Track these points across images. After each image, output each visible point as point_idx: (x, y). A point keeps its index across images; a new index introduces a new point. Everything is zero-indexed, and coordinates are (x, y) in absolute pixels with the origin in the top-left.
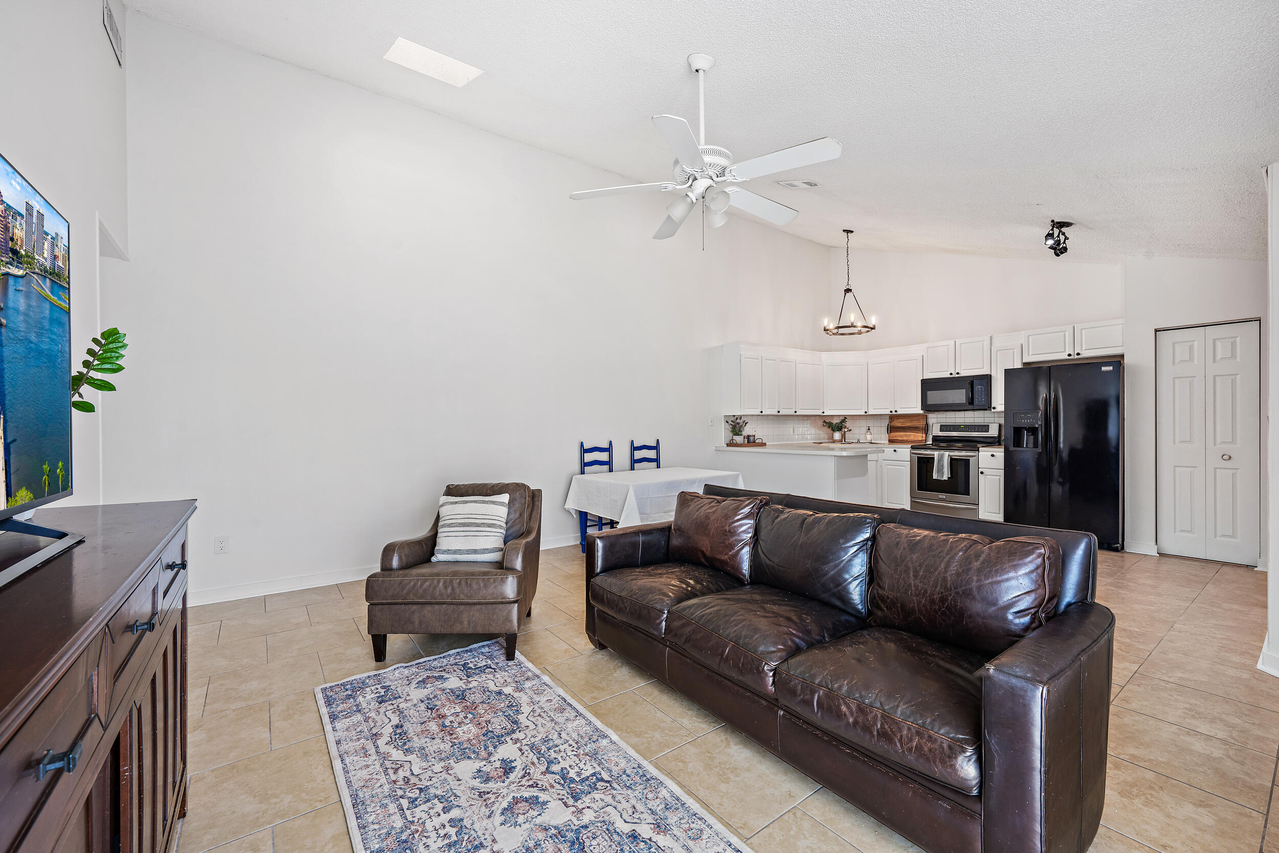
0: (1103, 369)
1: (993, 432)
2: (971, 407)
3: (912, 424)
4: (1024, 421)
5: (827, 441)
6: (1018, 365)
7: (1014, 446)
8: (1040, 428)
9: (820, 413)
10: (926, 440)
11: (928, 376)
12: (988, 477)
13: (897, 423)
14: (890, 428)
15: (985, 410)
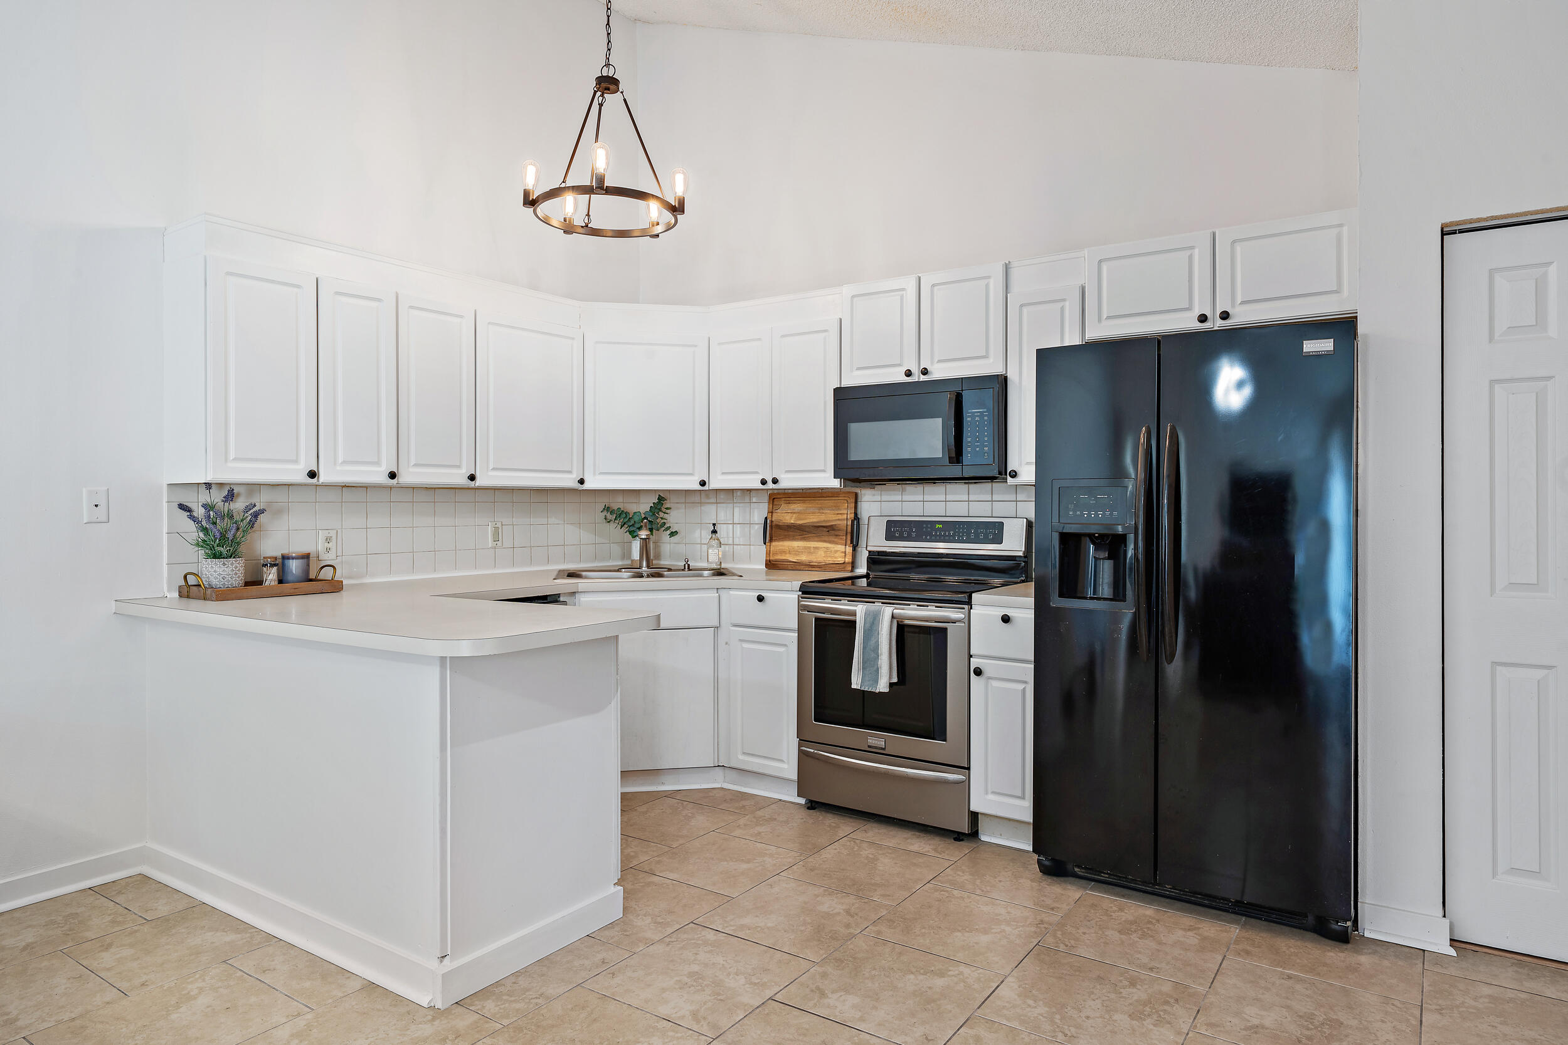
0: (1310, 346)
1: (1013, 543)
2: (955, 471)
3: (822, 517)
4: (1089, 515)
5: (620, 563)
6: (1072, 339)
7: (1061, 595)
8: (1131, 537)
9: (570, 481)
10: (853, 565)
11: (854, 379)
12: (995, 684)
13: (788, 515)
14: (771, 527)
15: (992, 479)
